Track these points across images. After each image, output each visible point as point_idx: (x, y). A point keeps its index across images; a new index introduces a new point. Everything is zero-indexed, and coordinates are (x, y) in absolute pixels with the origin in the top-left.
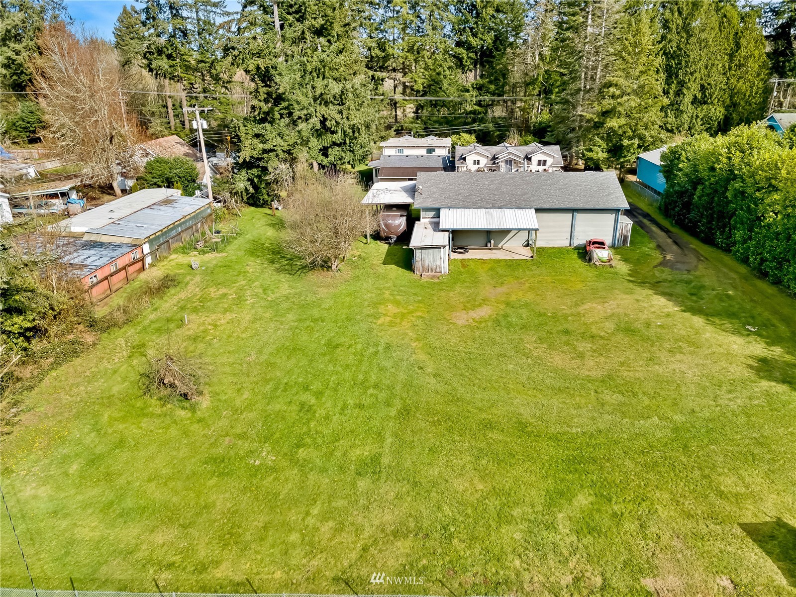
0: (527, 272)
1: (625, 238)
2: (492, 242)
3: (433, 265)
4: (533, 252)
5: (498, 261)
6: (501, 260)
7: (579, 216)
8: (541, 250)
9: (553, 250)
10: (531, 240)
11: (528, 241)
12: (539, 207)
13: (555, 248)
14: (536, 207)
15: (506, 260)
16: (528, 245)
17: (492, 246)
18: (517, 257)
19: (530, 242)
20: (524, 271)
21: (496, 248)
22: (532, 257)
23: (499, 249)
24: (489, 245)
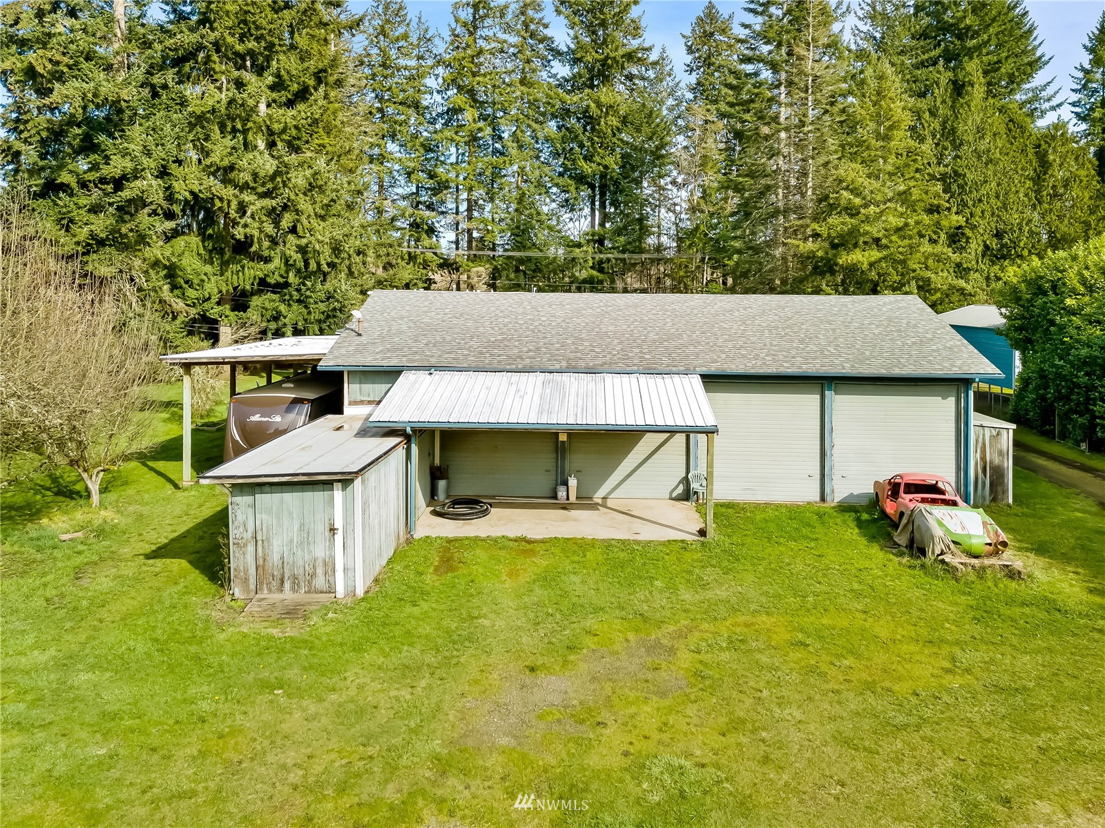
0: (686, 595)
1: (997, 475)
2: (573, 482)
3: (301, 559)
4: (704, 516)
5: (580, 546)
6: (592, 543)
7: (844, 404)
8: (729, 512)
9: (770, 513)
10: (697, 477)
11: (686, 481)
12: (713, 369)
13: (778, 507)
14: (704, 370)
15: (608, 544)
16: (687, 495)
17: (573, 498)
18: (648, 533)
19: (695, 486)
20: (671, 588)
21: (585, 501)
22: (702, 533)
23: (594, 507)
24: (562, 493)
